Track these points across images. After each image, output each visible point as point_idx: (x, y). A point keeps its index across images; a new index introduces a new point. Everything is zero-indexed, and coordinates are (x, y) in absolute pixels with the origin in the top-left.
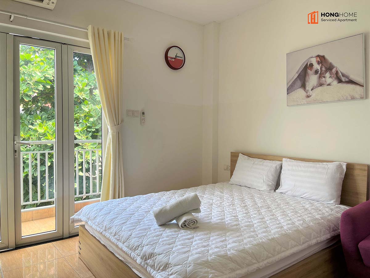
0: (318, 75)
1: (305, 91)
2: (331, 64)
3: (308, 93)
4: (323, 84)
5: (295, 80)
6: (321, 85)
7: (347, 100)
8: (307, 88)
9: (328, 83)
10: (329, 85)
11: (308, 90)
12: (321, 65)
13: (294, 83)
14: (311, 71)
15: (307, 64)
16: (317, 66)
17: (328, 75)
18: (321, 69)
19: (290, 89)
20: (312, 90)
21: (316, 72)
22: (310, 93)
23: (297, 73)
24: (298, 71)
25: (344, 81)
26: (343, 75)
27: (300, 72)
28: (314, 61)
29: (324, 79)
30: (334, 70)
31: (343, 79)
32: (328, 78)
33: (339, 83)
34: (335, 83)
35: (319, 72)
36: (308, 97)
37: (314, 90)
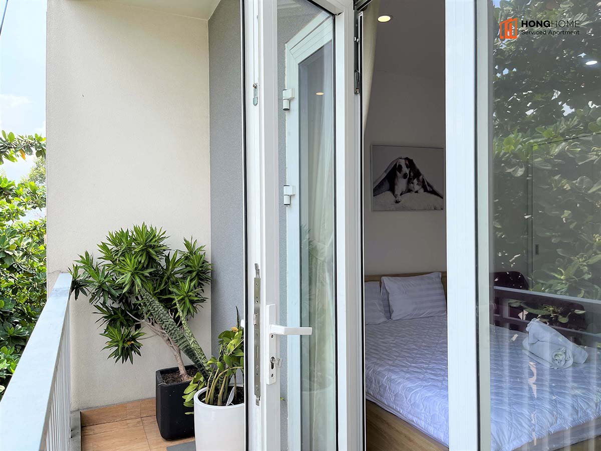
0: (407, 179)
1: (394, 195)
2: (418, 170)
3: (397, 198)
4: (412, 190)
5: (383, 180)
6: (409, 191)
7: (430, 209)
8: (396, 193)
9: (416, 190)
10: (417, 192)
11: (396, 195)
12: (409, 169)
13: (381, 184)
14: (400, 173)
15: (396, 165)
16: (405, 170)
17: (415, 181)
18: (410, 173)
19: (377, 190)
20: (401, 194)
21: (405, 176)
22: (399, 198)
23: (385, 171)
24: (387, 169)
25: (429, 190)
26: (429, 185)
27: (388, 171)
28: (403, 163)
29: (412, 185)
30: (421, 177)
31: (428, 188)
32: (416, 186)
33: (425, 191)
34: (422, 190)
35: (408, 177)
36: (397, 202)
37: (403, 195)
